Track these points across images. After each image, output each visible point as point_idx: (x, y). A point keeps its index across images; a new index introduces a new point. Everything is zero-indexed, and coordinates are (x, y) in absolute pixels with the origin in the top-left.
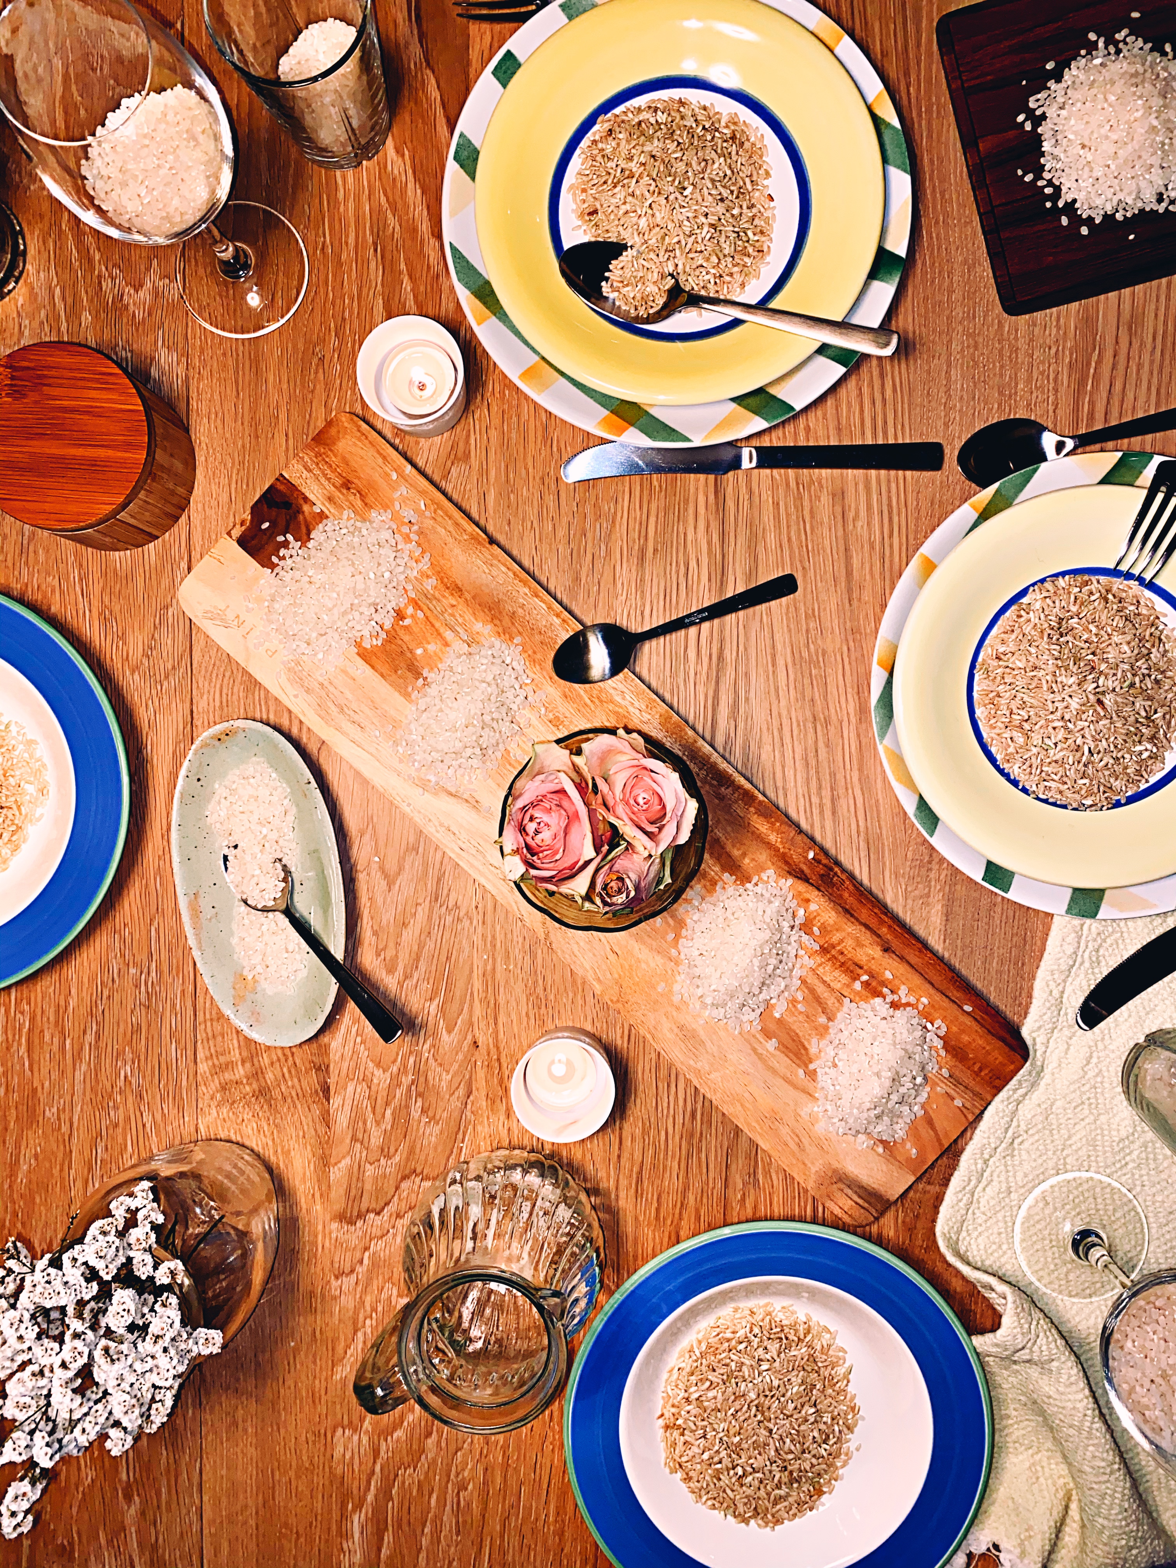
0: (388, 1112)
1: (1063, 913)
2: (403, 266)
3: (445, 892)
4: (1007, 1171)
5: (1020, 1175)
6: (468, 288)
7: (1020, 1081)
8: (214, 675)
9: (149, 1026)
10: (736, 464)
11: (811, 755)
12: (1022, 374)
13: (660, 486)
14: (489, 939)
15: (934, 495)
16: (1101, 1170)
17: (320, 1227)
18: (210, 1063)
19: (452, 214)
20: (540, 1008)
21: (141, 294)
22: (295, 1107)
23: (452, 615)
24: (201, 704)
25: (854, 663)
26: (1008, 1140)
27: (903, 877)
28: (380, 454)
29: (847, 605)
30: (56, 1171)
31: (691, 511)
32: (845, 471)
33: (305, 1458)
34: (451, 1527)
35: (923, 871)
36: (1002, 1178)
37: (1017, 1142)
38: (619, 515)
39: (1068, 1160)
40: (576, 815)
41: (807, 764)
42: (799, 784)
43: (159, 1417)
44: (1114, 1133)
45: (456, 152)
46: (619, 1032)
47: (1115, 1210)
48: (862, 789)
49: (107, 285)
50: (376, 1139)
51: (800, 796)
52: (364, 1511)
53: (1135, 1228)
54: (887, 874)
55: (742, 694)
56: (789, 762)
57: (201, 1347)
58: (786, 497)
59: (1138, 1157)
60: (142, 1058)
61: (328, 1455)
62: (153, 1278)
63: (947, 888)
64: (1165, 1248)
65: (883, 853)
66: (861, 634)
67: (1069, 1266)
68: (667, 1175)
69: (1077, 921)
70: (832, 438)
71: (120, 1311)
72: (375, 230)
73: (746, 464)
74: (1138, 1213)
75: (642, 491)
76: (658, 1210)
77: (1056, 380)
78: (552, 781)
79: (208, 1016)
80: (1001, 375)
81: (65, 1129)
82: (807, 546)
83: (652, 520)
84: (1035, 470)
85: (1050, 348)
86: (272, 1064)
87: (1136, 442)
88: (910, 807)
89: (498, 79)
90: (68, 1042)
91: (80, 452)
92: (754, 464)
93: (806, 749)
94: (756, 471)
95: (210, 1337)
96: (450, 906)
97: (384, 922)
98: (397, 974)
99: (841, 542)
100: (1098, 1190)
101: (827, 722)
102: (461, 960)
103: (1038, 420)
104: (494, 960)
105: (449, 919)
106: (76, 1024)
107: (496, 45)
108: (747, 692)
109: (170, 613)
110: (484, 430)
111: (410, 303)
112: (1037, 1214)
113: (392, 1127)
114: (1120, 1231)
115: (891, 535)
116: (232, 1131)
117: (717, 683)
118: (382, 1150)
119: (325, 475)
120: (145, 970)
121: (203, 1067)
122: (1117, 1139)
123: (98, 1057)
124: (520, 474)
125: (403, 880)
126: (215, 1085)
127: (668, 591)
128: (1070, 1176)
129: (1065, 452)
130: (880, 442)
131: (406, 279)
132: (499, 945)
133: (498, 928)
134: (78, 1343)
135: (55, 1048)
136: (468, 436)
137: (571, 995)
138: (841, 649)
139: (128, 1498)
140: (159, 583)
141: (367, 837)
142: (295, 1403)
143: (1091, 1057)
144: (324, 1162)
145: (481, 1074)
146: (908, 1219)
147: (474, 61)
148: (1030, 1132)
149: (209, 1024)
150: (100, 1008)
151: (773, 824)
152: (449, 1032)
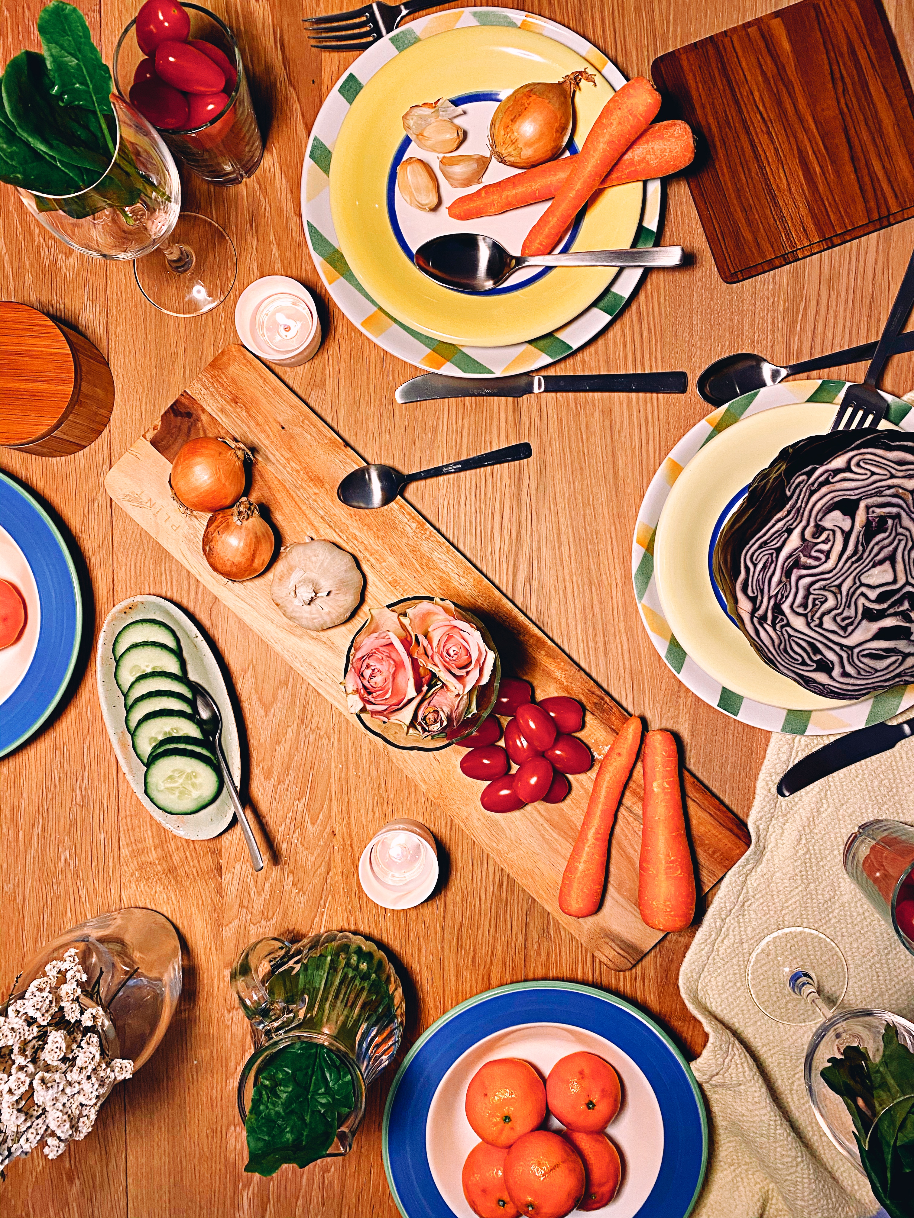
0: (267, 886)
1: (779, 731)
2: (272, 238)
3: (309, 717)
4: (740, 927)
5: (749, 929)
6: (322, 255)
7: (747, 860)
8: (130, 552)
9: (83, 821)
10: (529, 390)
11: (588, 610)
12: (747, 320)
13: (471, 406)
14: (343, 752)
15: (680, 412)
16: (811, 924)
17: (216, 973)
18: (130, 849)
19: (309, 199)
20: (382, 805)
21: (71, 259)
22: (196, 882)
23: (315, 501)
24: (120, 575)
25: (619, 540)
26: (740, 904)
27: (659, 703)
28: (261, 377)
29: (614, 496)
30: (12, 933)
31: (495, 424)
32: (612, 394)
33: (205, 1149)
34: (318, 1200)
35: (674, 698)
36: (736, 932)
37: (747, 904)
38: (440, 428)
39: (786, 919)
40: (402, 662)
41: (585, 617)
42: (579, 632)
43: (85, 1127)
44: (820, 897)
45: (312, 152)
46: (443, 823)
47: (822, 955)
48: (627, 635)
49: (44, 253)
50: (258, 904)
51: (580, 641)
52: (251, 1189)
53: (837, 968)
54: (647, 700)
55: (535, 564)
56: (571, 615)
57: (117, 1074)
58: (567, 414)
59: (838, 914)
60: (78, 845)
61: (223, 1148)
62: (80, 1021)
63: (692, 712)
64: (860, 983)
65: (643, 684)
66: (625, 518)
67: (788, 998)
68: (481, 931)
69: (789, 736)
70: (602, 369)
71: (54, 1048)
72: (251, 210)
73: (536, 390)
74: (839, 957)
75: (457, 410)
76: (474, 958)
77: (773, 323)
78: (384, 638)
79: (128, 813)
80: (731, 320)
81: (19, 900)
82: (583, 452)
83: (465, 431)
84: (756, 394)
85: (768, 299)
86: (178, 849)
87: (834, 372)
88: (662, 649)
89: (343, 95)
90: (21, 833)
91: (22, 385)
92: (542, 389)
93: (584, 606)
94: (545, 394)
95: (124, 1066)
96: (313, 727)
97: (262, 740)
98: (272, 779)
99: (609, 448)
100: (809, 939)
101: (600, 585)
102: (322, 769)
103: (760, 354)
104: (347, 769)
105: (312, 737)
106: (27, 819)
107: (342, 67)
108: (539, 563)
109: (96, 505)
110: (336, 363)
111: (278, 266)
112: (763, 959)
113: (270, 896)
114: (826, 971)
115: (648, 443)
116: (148, 901)
117: (517, 555)
118: (263, 914)
119: (219, 392)
120: (80, 778)
121: (125, 852)
122: (822, 901)
123: (44, 844)
124: (364, 397)
125: (276, 708)
126: (134, 865)
127: (478, 485)
128: (787, 930)
129: (779, 379)
130: (639, 372)
131: (275, 249)
132: (350, 757)
133: (350, 744)
134: (22, 1075)
135: (11, 838)
136: (324, 368)
137: (406, 795)
138: (610, 530)
139: (71, 1180)
140: (87, 482)
141: (249, 675)
142: (198, 1107)
143: (801, 839)
144: (219, 924)
145: (338, 855)
146: (664, 963)
147: (326, 79)
148: (757, 897)
149: (129, 819)
150: (46, 807)
151: (559, 664)
152: (313, 824)
